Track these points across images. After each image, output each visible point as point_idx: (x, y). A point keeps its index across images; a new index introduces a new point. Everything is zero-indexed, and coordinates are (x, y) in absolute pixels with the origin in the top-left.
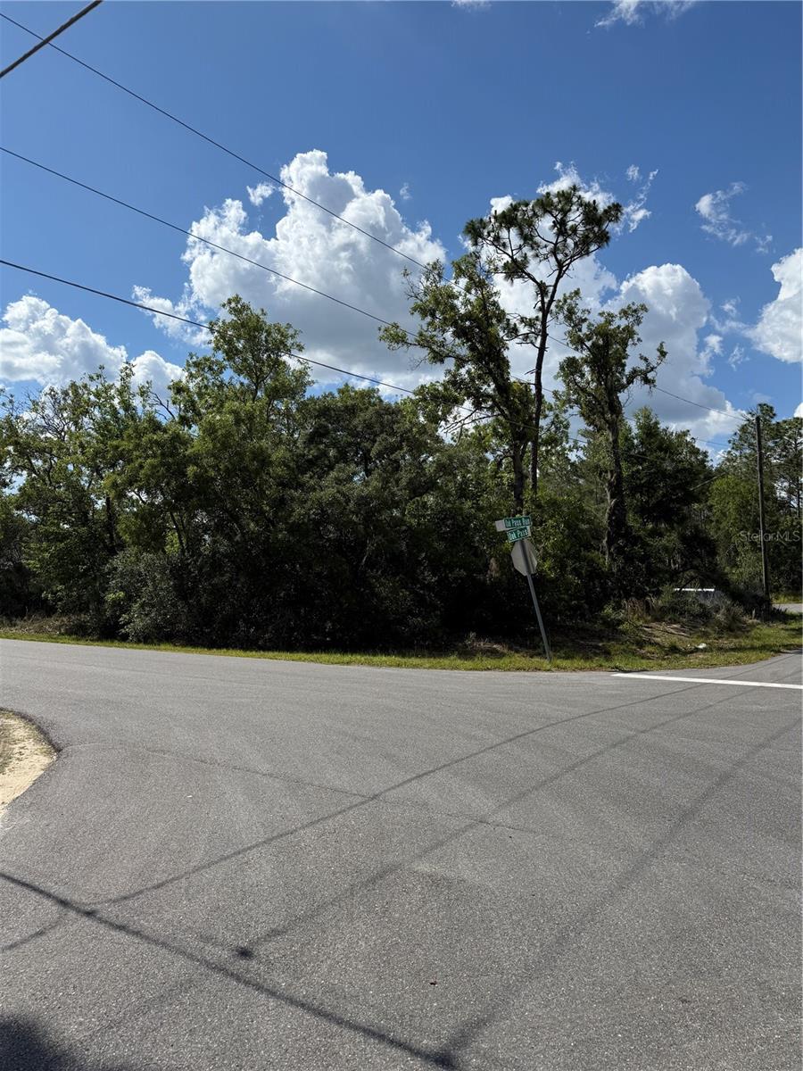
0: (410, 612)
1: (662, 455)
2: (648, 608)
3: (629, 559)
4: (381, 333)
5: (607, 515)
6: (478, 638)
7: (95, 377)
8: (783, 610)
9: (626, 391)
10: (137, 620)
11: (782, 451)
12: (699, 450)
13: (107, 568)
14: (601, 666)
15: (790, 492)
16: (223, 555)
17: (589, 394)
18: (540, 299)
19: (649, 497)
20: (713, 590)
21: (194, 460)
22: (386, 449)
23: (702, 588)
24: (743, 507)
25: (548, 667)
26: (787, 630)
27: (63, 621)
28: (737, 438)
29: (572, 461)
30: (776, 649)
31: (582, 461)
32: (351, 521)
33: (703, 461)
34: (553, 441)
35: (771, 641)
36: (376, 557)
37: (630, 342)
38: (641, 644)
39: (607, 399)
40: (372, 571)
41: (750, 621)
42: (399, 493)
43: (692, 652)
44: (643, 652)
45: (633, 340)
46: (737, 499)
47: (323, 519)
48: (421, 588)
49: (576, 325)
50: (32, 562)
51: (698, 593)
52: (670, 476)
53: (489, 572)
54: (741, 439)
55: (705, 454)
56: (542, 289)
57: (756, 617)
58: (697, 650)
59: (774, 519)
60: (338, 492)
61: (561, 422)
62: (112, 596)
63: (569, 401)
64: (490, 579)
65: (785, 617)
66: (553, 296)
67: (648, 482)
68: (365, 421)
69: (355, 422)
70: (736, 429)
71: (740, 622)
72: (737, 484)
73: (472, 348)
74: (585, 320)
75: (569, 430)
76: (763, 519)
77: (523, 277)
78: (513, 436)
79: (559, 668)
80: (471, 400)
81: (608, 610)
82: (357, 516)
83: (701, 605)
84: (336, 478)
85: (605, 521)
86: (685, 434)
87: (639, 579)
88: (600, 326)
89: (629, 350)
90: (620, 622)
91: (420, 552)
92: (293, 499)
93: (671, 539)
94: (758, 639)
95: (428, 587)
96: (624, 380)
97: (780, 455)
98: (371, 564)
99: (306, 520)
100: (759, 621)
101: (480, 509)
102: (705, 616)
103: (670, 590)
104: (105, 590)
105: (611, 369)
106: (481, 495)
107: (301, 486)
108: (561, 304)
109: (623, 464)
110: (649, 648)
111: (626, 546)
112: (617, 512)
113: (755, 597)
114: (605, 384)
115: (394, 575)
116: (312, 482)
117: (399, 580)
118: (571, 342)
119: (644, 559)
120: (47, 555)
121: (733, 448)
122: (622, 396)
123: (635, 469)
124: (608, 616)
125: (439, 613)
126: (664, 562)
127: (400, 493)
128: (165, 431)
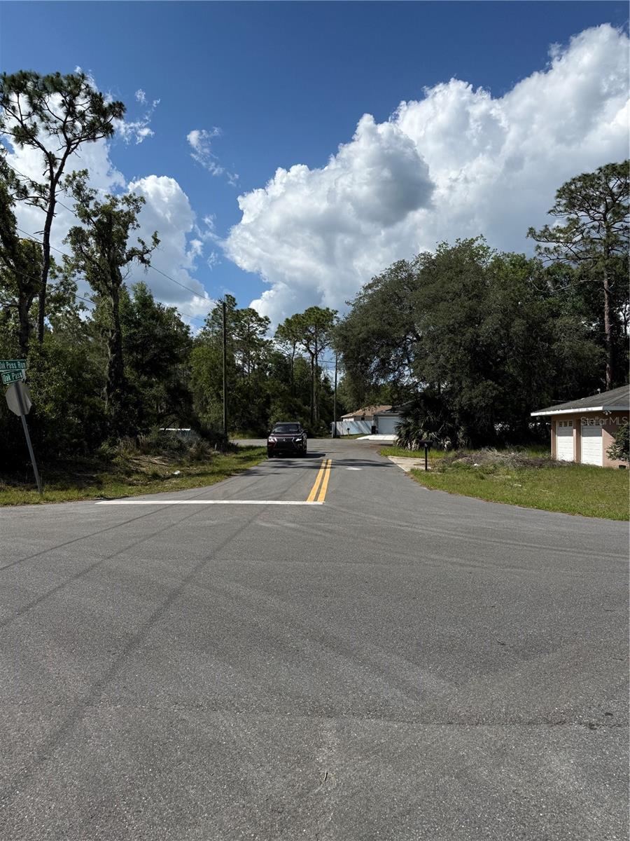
1: (154, 322)
2: (138, 444)
3: (124, 405)
5: (107, 367)
8: (236, 444)
9: (126, 265)
11: (240, 331)
12: (183, 324)
14: (88, 495)
15: (244, 361)
17: (94, 262)
18: (49, 167)
19: (143, 355)
20: (188, 430)
23: (180, 427)
24: (213, 369)
25: (37, 500)
26: (237, 458)
28: (210, 318)
29: (83, 321)
30: (228, 473)
31: (91, 322)
33: (186, 333)
34: (61, 300)
35: (225, 467)
37: (130, 226)
38: (129, 474)
39: (109, 269)
41: (213, 453)
43: (169, 478)
44: (130, 480)
45: (133, 225)
46: (209, 363)
49: (84, 201)
51: (177, 432)
52: (159, 340)
54: (213, 319)
55: (188, 327)
56: (51, 159)
57: (218, 449)
58: (174, 476)
59: (233, 379)
61: (70, 285)
63: (77, 266)
65: (236, 449)
66: (61, 169)
67: (143, 344)
70: (210, 311)
71: (206, 453)
72: (209, 353)
74: (92, 198)
75: (77, 293)
76: (225, 379)
77: (33, 144)
78: (19, 287)
79: (48, 500)
81: (105, 446)
83: (179, 441)
85: (106, 374)
86: (174, 310)
87: (132, 421)
88: (105, 206)
89: (129, 232)
90: (114, 456)
93: (159, 389)
94: (217, 465)
96: (125, 257)
97: (238, 334)
100: (219, 452)
102: (182, 449)
103: (157, 430)
105: (114, 245)
108: (70, 179)
109: (123, 327)
110: (135, 477)
111: (122, 393)
112: (116, 365)
113: (217, 434)
114: (108, 256)
118: (79, 214)
119: (137, 405)
121: (207, 325)
122: (123, 270)
123: (132, 331)
124: (104, 451)
126: (152, 407)
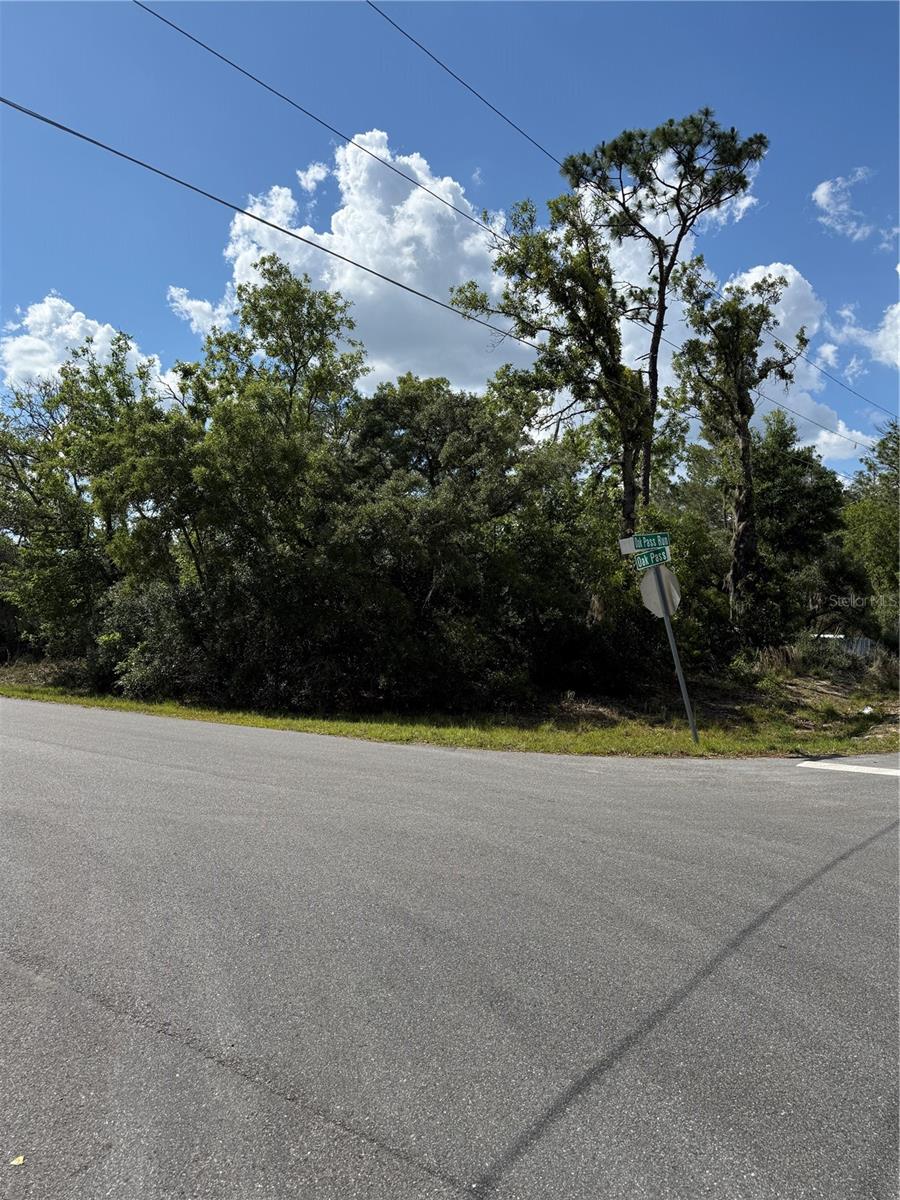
0: (490, 664)
2: (788, 660)
3: (760, 598)
4: (454, 295)
5: (732, 543)
6: (579, 697)
7: (80, 352)
9: (758, 387)
10: (134, 669)
13: (101, 602)
16: (244, 586)
17: (715, 388)
18: (657, 260)
19: (780, 521)
21: (203, 457)
22: (459, 451)
24: (882, 537)
27: (52, 668)
29: (673, 483)
31: (685, 484)
32: (412, 545)
34: (667, 449)
36: (445, 592)
37: (764, 326)
38: (791, 707)
39: (736, 395)
40: (439, 609)
42: (476, 509)
43: (856, 719)
44: (794, 718)
45: (767, 324)
46: (875, 528)
47: (376, 542)
48: (503, 633)
49: (697, 302)
50: (10, 593)
51: (840, 641)
52: (808, 496)
53: (589, 613)
56: (660, 247)
58: (862, 716)
60: (397, 506)
61: (678, 425)
62: (104, 638)
63: (685, 400)
64: (591, 622)
66: (673, 259)
67: (781, 505)
68: (431, 415)
69: (418, 417)
72: (875, 511)
73: (573, 318)
74: (709, 296)
75: (686, 436)
77: (636, 234)
78: (623, 436)
80: (570, 387)
81: (739, 662)
82: (421, 538)
83: (848, 656)
84: (393, 489)
85: (731, 550)
86: (812, 450)
87: (772, 623)
88: (728, 304)
89: (762, 336)
90: (757, 678)
91: (500, 586)
92: (335, 514)
93: (812, 572)
95: (513, 631)
96: (756, 373)
98: (438, 600)
99: (352, 541)
101: (576, 532)
102: (856, 669)
103: (807, 636)
104: (99, 630)
105: (741, 359)
106: (577, 516)
107: (348, 498)
108: (678, 275)
109: (754, 479)
110: (800, 714)
111: (757, 581)
112: (746, 540)
114: (735, 376)
115: (469, 615)
116: (362, 493)
117: (476, 622)
118: (692, 322)
119: (779, 598)
120: (30, 585)
122: (753, 394)
123: (765, 486)
124: (740, 670)
125: (526, 665)
126: (800, 601)
127: (479, 509)
128: (167, 421)
